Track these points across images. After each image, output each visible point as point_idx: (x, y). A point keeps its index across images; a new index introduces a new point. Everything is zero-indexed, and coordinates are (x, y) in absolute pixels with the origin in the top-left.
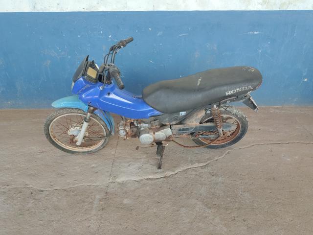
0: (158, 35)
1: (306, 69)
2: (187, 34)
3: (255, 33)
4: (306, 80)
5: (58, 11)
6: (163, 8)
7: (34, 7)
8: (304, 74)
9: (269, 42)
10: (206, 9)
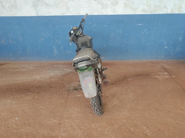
0: (94, 26)
1: (166, 42)
2: (107, 25)
3: (140, 25)
4: (166, 47)
5: (48, 15)
6: (96, 14)
7: (37, 14)
8: (165, 44)
9: (147, 29)
10: (116, 14)
